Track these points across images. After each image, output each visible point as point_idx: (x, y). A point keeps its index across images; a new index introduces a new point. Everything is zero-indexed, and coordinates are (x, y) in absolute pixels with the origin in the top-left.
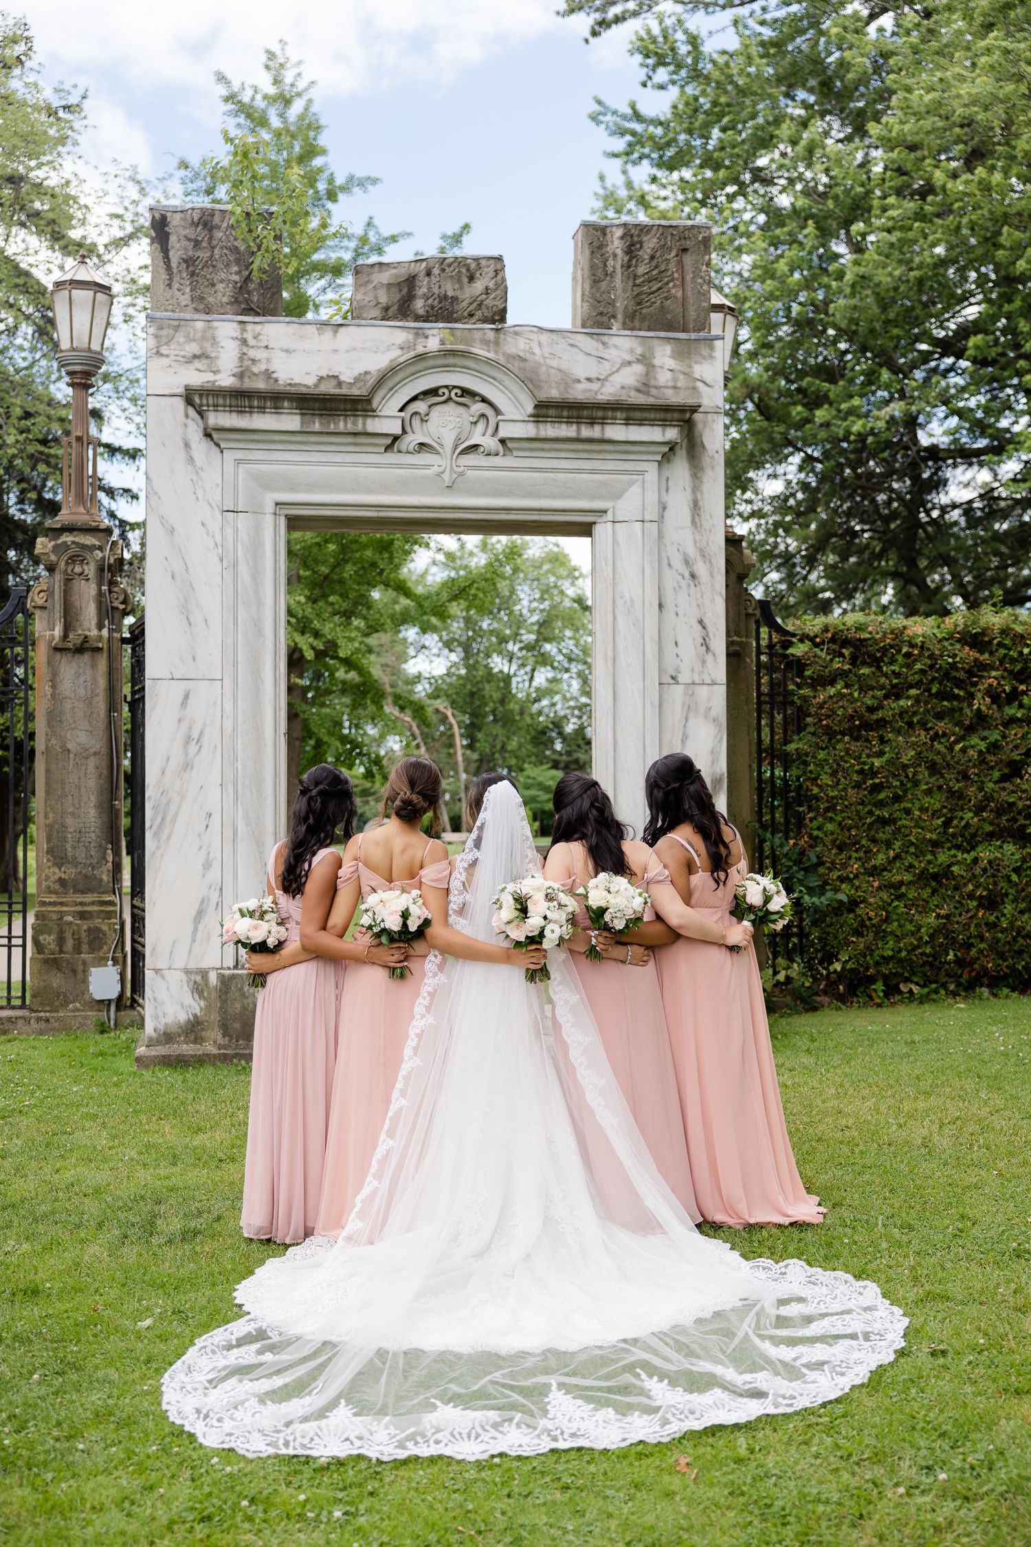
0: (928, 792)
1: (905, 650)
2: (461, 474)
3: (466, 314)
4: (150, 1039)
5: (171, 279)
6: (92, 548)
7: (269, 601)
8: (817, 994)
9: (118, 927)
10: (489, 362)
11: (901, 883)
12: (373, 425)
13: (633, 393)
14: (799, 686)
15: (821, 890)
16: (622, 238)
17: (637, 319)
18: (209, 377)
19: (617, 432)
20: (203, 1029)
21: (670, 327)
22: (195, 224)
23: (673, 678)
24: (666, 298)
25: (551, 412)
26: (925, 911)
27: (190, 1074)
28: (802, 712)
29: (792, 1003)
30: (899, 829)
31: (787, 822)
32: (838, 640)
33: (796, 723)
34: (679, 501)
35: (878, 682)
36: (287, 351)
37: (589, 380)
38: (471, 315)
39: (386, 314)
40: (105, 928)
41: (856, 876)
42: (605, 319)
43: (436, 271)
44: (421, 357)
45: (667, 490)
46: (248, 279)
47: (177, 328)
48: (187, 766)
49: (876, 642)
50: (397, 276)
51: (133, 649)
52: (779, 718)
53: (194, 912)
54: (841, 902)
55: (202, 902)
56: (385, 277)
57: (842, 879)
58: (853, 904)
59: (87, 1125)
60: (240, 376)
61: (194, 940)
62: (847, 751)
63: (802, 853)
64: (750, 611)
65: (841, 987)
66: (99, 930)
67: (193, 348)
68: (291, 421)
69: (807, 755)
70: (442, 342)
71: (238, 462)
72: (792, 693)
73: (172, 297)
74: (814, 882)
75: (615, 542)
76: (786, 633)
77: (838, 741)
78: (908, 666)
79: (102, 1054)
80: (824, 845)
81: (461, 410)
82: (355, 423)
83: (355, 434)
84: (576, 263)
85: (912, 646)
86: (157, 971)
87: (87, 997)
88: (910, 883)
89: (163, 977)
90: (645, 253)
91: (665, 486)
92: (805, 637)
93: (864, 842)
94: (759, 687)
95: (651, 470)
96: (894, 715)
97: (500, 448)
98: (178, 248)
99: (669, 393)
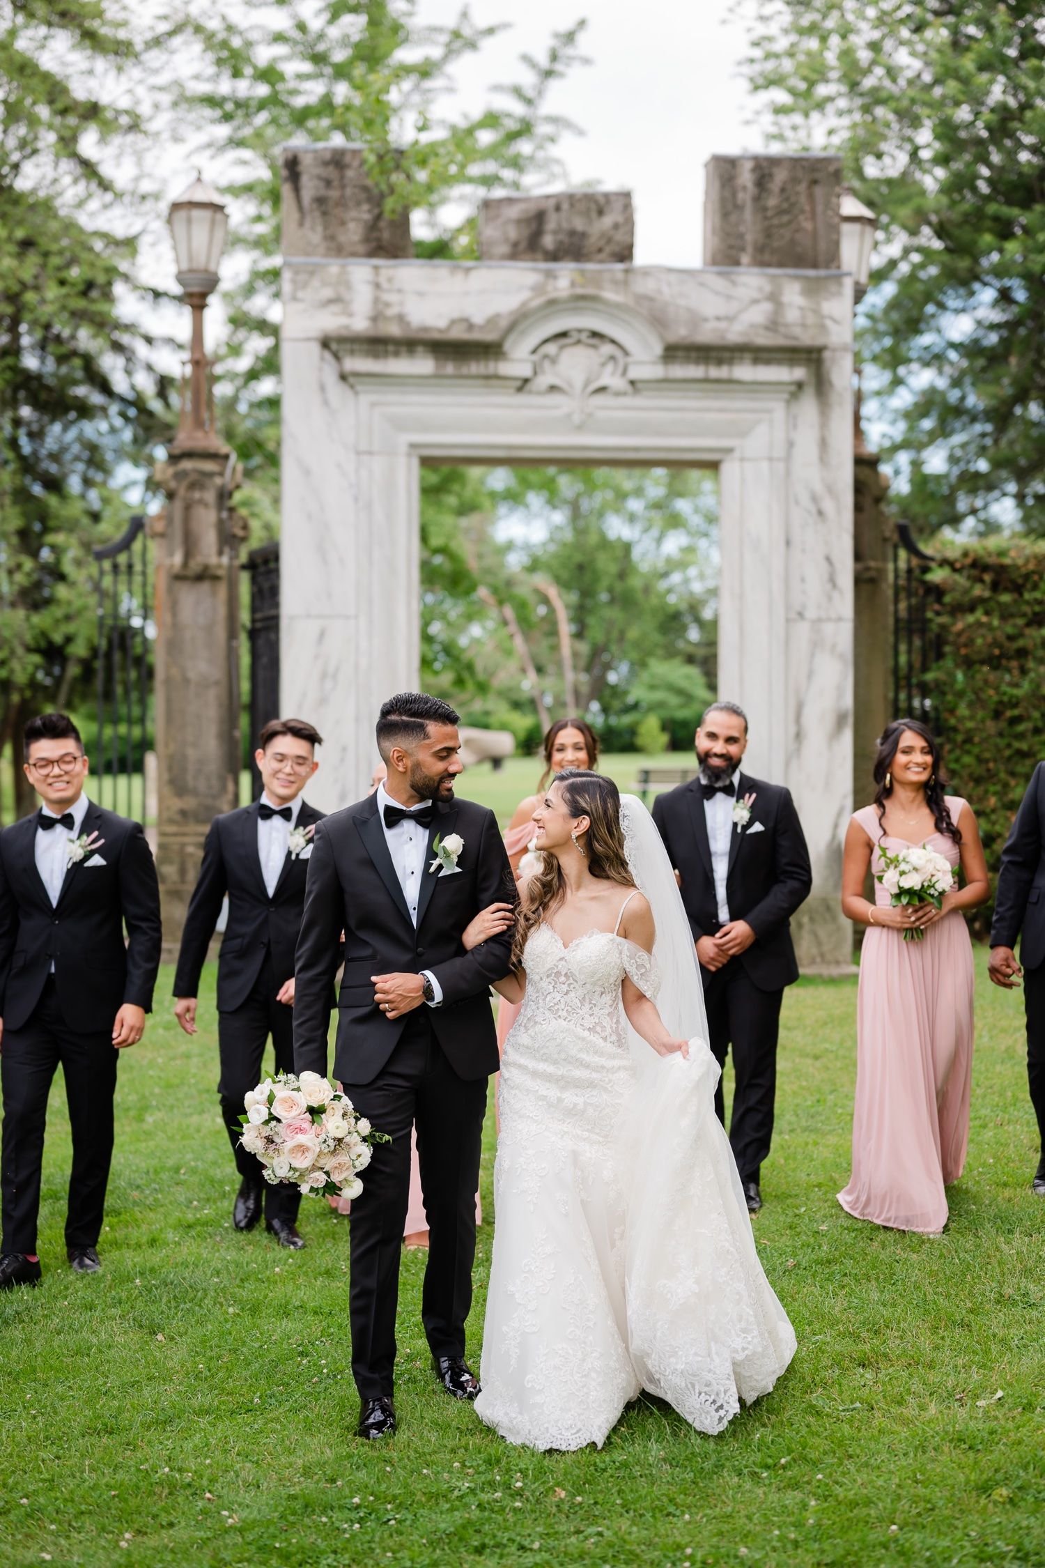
2: (590, 415)
3: (595, 251)
5: (303, 217)
6: (213, 476)
7: (403, 541)
10: (617, 306)
13: (762, 332)
14: (938, 614)
16: (753, 169)
17: (765, 256)
18: (343, 321)
19: (745, 371)
21: (799, 262)
22: (326, 164)
23: (800, 614)
24: (797, 231)
25: (680, 354)
28: (941, 640)
32: (977, 567)
33: (935, 649)
34: (807, 438)
35: (1019, 609)
36: (421, 294)
37: (718, 319)
38: (600, 250)
39: (515, 254)
41: (993, 811)
42: (734, 254)
43: (565, 206)
44: (552, 302)
45: (795, 426)
46: (379, 217)
47: (312, 273)
48: (320, 702)
49: (1017, 567)
50: (527, 211)
51: (257, 577)
52: (917, 642)
56: (514, 212)
60: (375, 319)
62: (986, 682)
64: (887, 534)
65: (977, 925)
67: (328, 293)
68: (423, 365)
69: (945, 684)
70: (573, 284)
71: (373, 405)
72: (930, 621)
73: (304, 236)
75: (743, 480)
76: (924, 557)
77: (979, 671)
80: (961, 777)
81: (591, 352)
82: (487, 367)
83: (487, 377)
84: (707, 193)
90: (776, 185)
91: (792, 422)
92: (945, 562)
93: (1002, 775)
94: (896, 611)
95: (778, 408)
96: (1035, 645)
97: (629, 388)
98: (309, 187)
99: (797, 331)
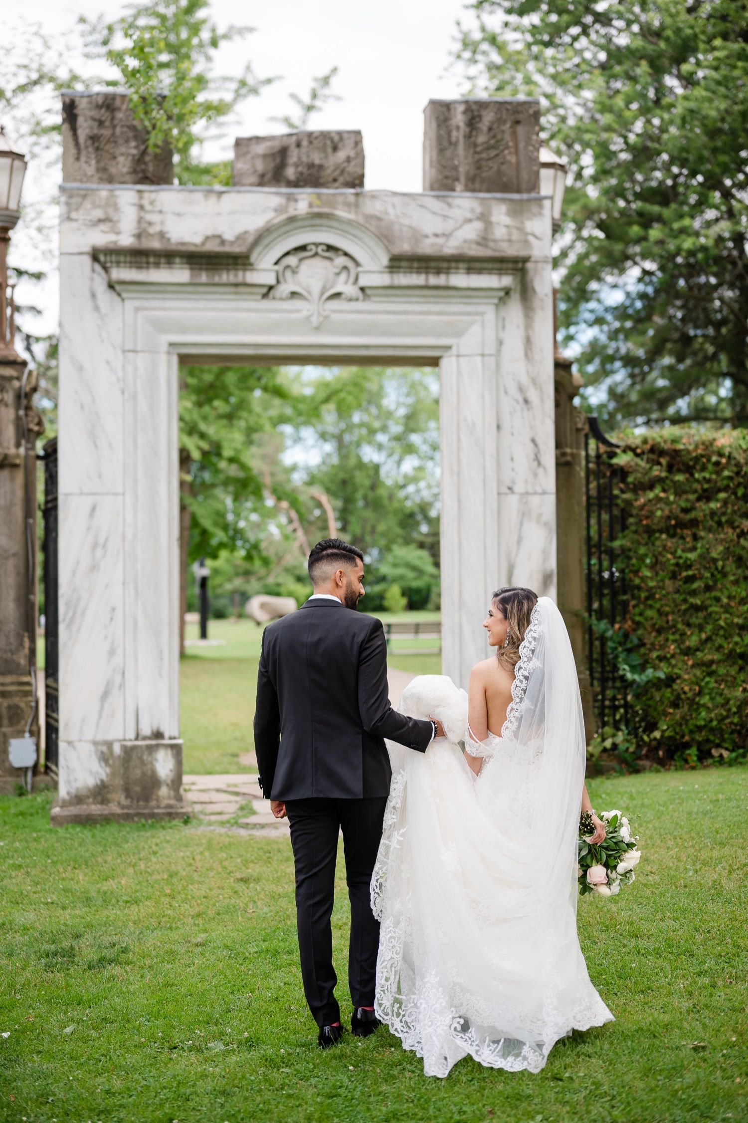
0: (736, 583)
1: (714, 458)
2: (326, 317)
3: (330, 179)
4: (64, 801)
5: (79, 153)
6: (10, 379)
7: (164, 427)
8: (640, 758)
9: (33, 704)
10: (349, 223)
11: (712, 662)
12: (252, 277)
13: (474, 246)
14: (623, 491)
15: (642, 668)
16: (464, 112)
17: (476, 183)
18: (111, 238)
19: (460, 279)
20: (108, 792)
21: (505, 188)
22: (99, 107)
23: (510, 488)
24: (502, 163)
25: (404, 264)
26: (733, 685)
27: (98, 830)
28: (625, 513)
29: (617, 767)
30: (710, 615)
31: (613, 609)
32: (655, 452)
33: (620, 522)
34: (514, 337)
35: (691, 487)
36: (179, 215)
37: (436, 235)
38: (335, 180)
39: (262, 181)
40: (22, 705)
41: (673, 656)
42: (449, 182)
43: (305, 143)
44: (292, 219)
45: (504, 328)
46: (144, 153)
47: (84, 197)
48: (94, 568)
49: (688, 452)
50: (272, 148)
51: (47, 466)
52: (605, 517)
53: (100, 692)
54: (659, 679)
55: (108, 683)
56: (261, 149)
57: (661, 658)
58: (670, 680)
59: (13, 874)
60: (139, 236)
61: (100, 716)
62: (664, 547)
63: (626, 636)
64: (580, 426)
65: (661, 753)
66: (17, 707)
67: (98, 214)
68: (181, 274)
69: (630, 550)
70: (311, 205)
71: (137, 309)
72: (617, 497)
73: (80, 168)
74: (636, 660)
75: (459, 373)
76: (610, 445)
77: (657, 539)
78: (718, 473)
79: (22, 814)
80: (645, 629)
81: (327, 263)
82: (236, 276)
83: (236, 285)
84: (426, 134)
85: (721, 455)
86: (69, 743)
87: (7, 765)
88: (719, 662)
89: (74, 748)
90: (484, 125)
91: (502, 324)
92: (627, 449)
93: (680, 626)
94: (588, 490)
95: (489, 312)
96: (705, 516)
97: (360, 294)
98: (84, 127)
99: (504, 246)
